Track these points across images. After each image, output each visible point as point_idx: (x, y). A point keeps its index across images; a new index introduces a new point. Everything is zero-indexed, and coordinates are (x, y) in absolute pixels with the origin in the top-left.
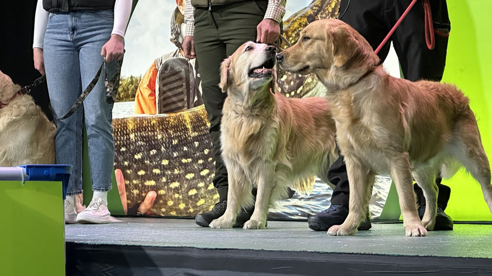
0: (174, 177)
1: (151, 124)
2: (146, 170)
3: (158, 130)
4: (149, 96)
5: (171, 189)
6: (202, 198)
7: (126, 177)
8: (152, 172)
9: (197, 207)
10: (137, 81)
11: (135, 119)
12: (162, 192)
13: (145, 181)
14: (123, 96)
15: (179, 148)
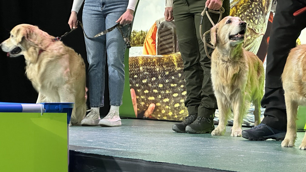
0: (166, 95)
1: (153, 61)
2: (149, 90)
3: (157, 65)
4: (152, 43)
5: (164, 103)
6: (182, 109)
7: (137, 94)
8: (153, 91)
9: (179, 115)
10: (145, 34)
11: (143, 58)
12: (158, 104)
13: (148, 97)
14: (136, 43)
15: (169, 77)
